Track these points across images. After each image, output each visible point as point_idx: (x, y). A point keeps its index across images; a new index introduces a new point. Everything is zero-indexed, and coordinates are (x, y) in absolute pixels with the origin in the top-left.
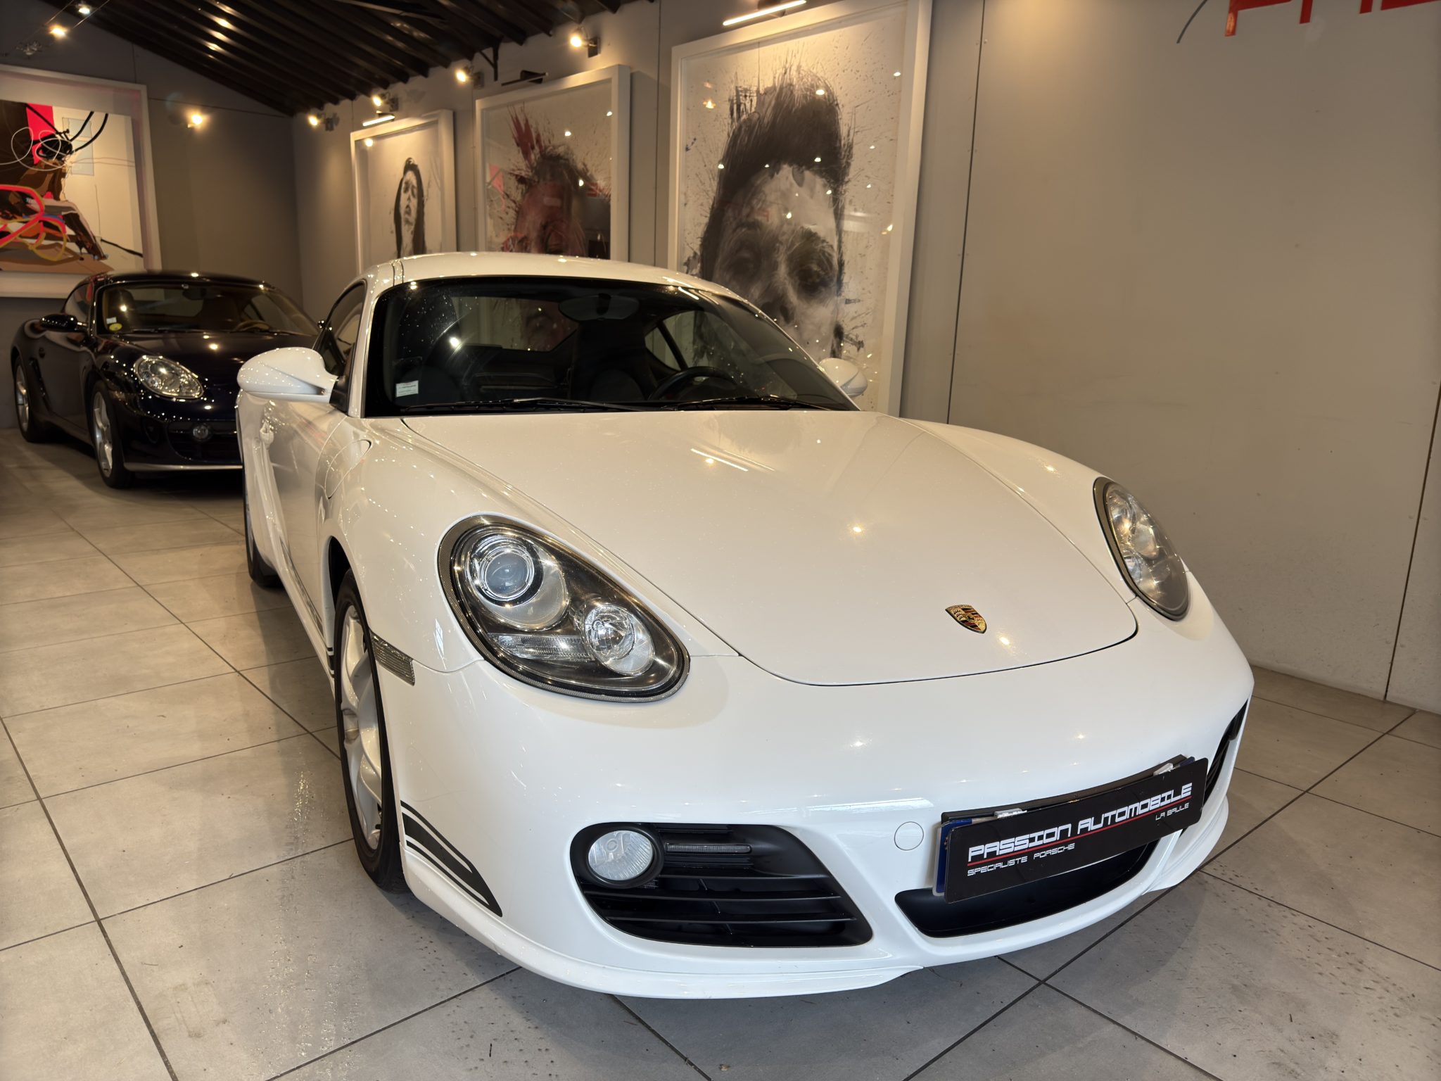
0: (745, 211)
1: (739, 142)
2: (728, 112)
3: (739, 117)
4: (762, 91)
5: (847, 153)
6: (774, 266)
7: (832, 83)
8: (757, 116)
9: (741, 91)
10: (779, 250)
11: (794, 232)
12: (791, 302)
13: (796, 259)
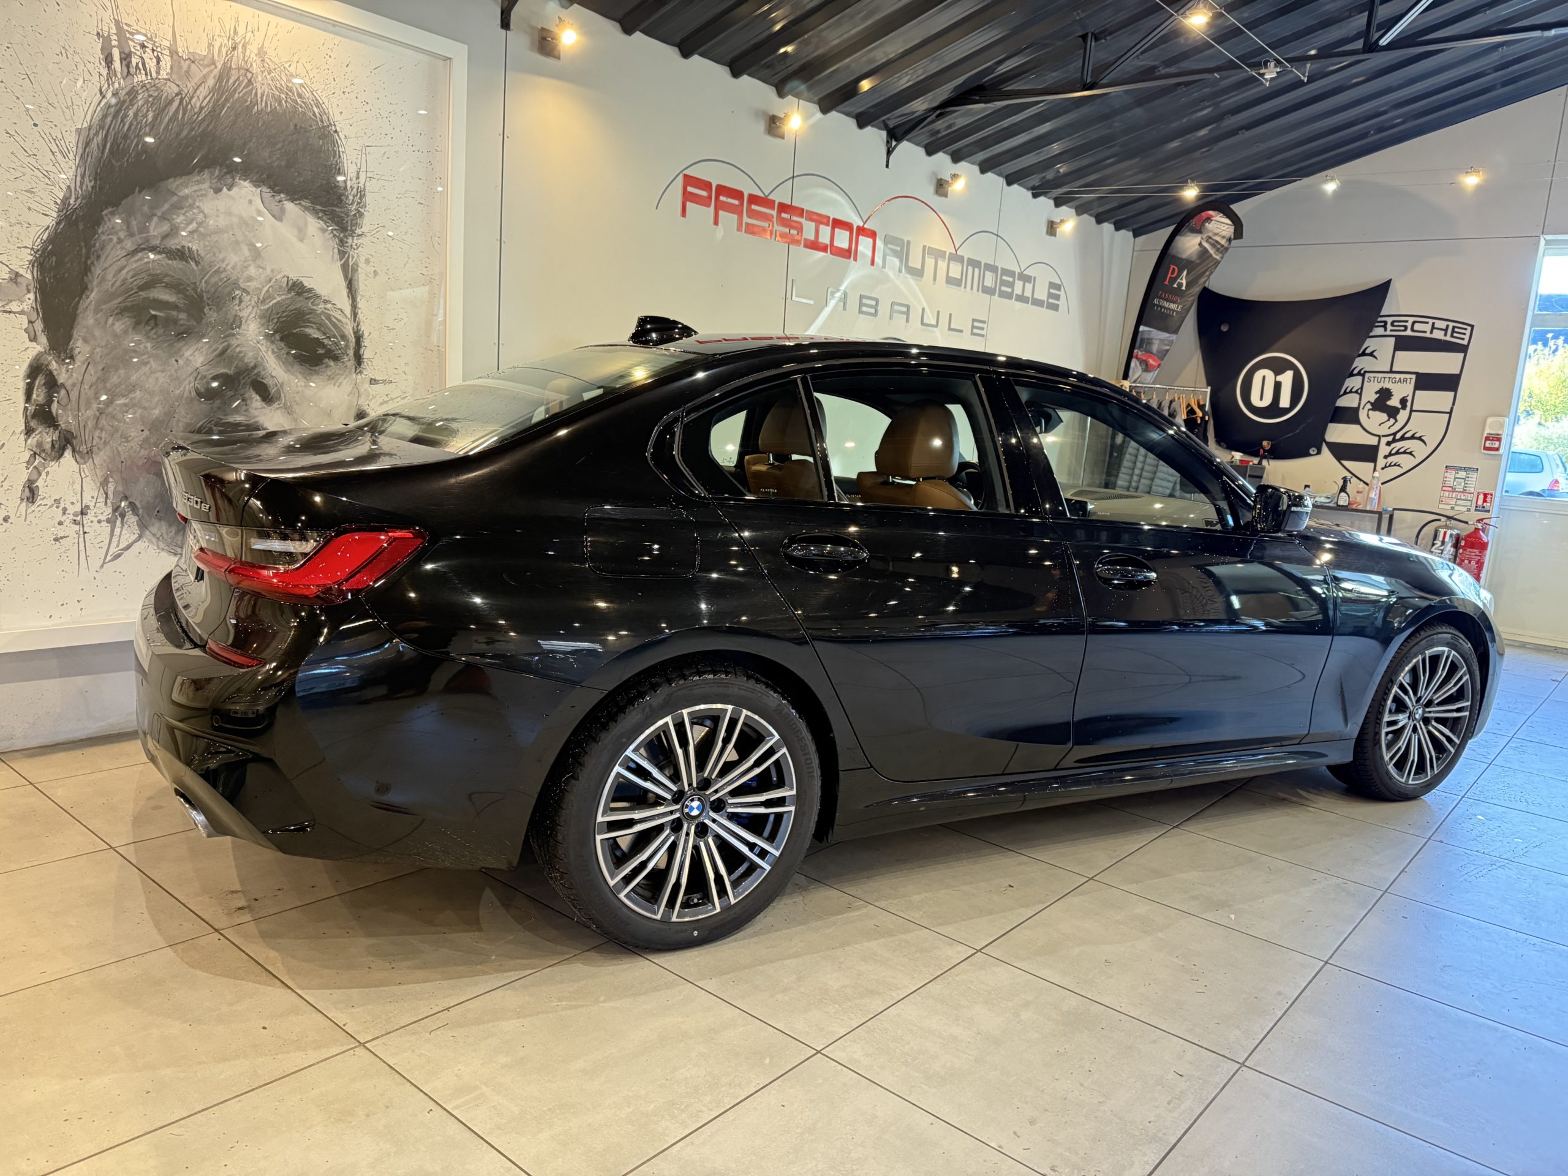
0: (156, 229)
2: (99, 55)
3: (128, 74)
4: (182, 53)
5: (357, 199)
6: (235, 323)
7: (325, 100)
8: (173, 89)
9: (132, 32)
10: (241, 301)
11: (270, 281)
12: (273, 377)
13: (278, 318)
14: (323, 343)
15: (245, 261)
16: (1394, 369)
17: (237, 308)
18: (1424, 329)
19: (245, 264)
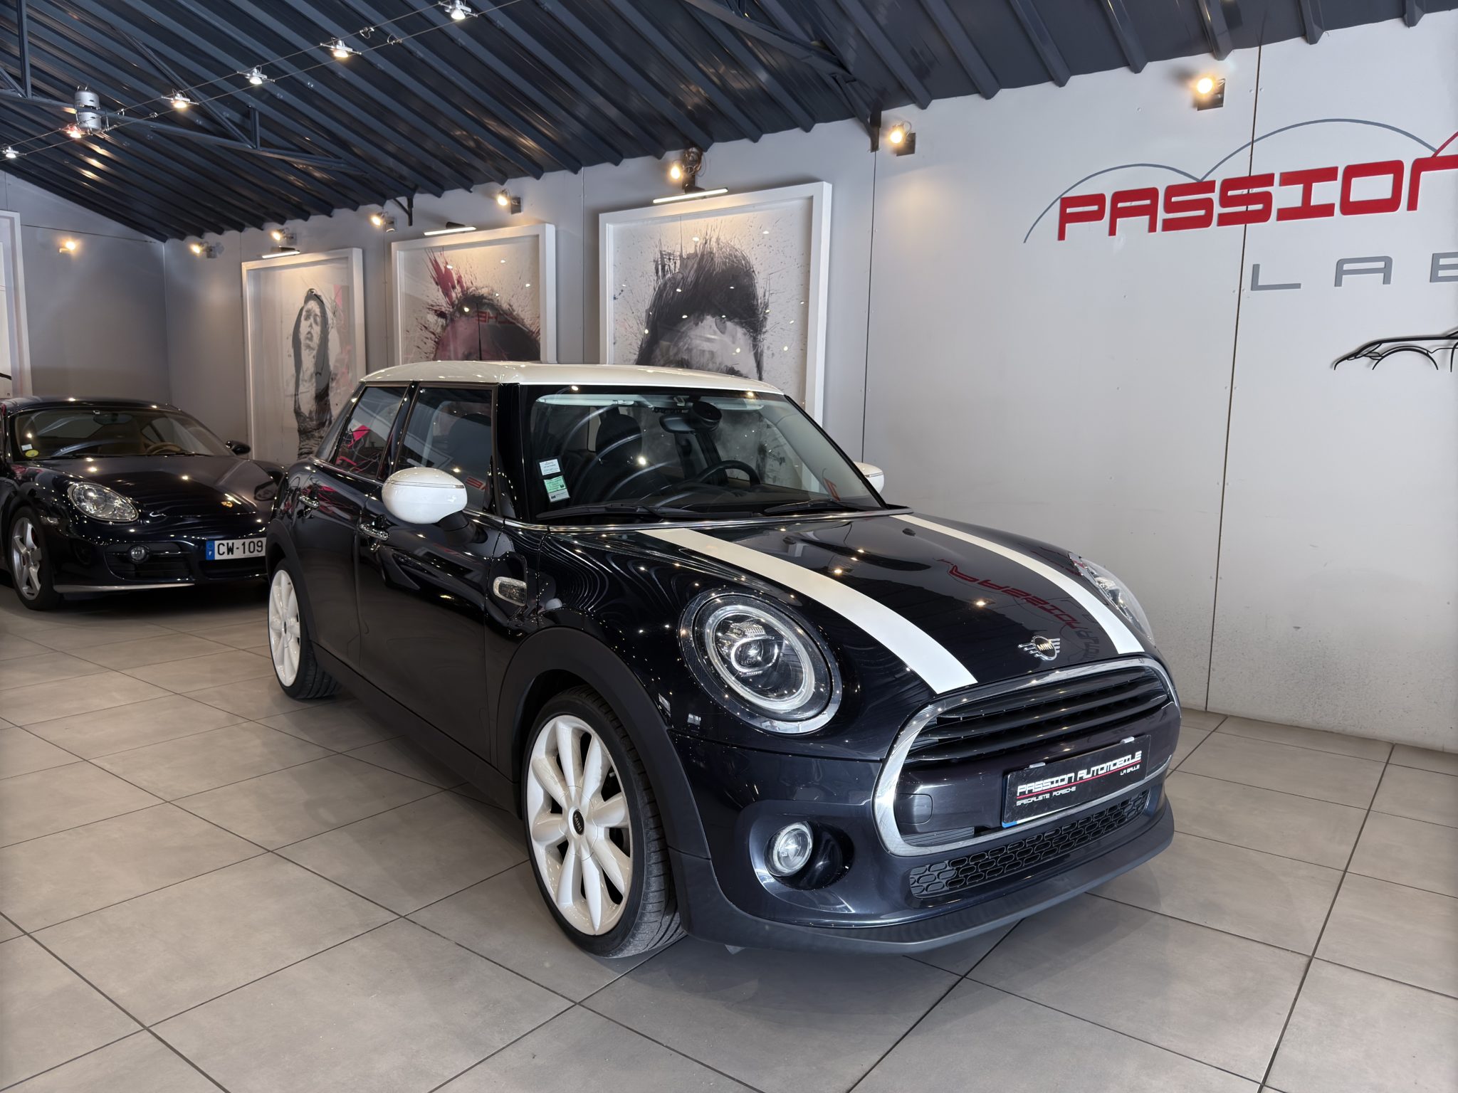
1: (665, 295)
2: (654, 271)
3: (664, 275)
4: (685, 256)
5: (763, 311)
7: (748, 254)
8: (680, 276)
9: (665, 255)
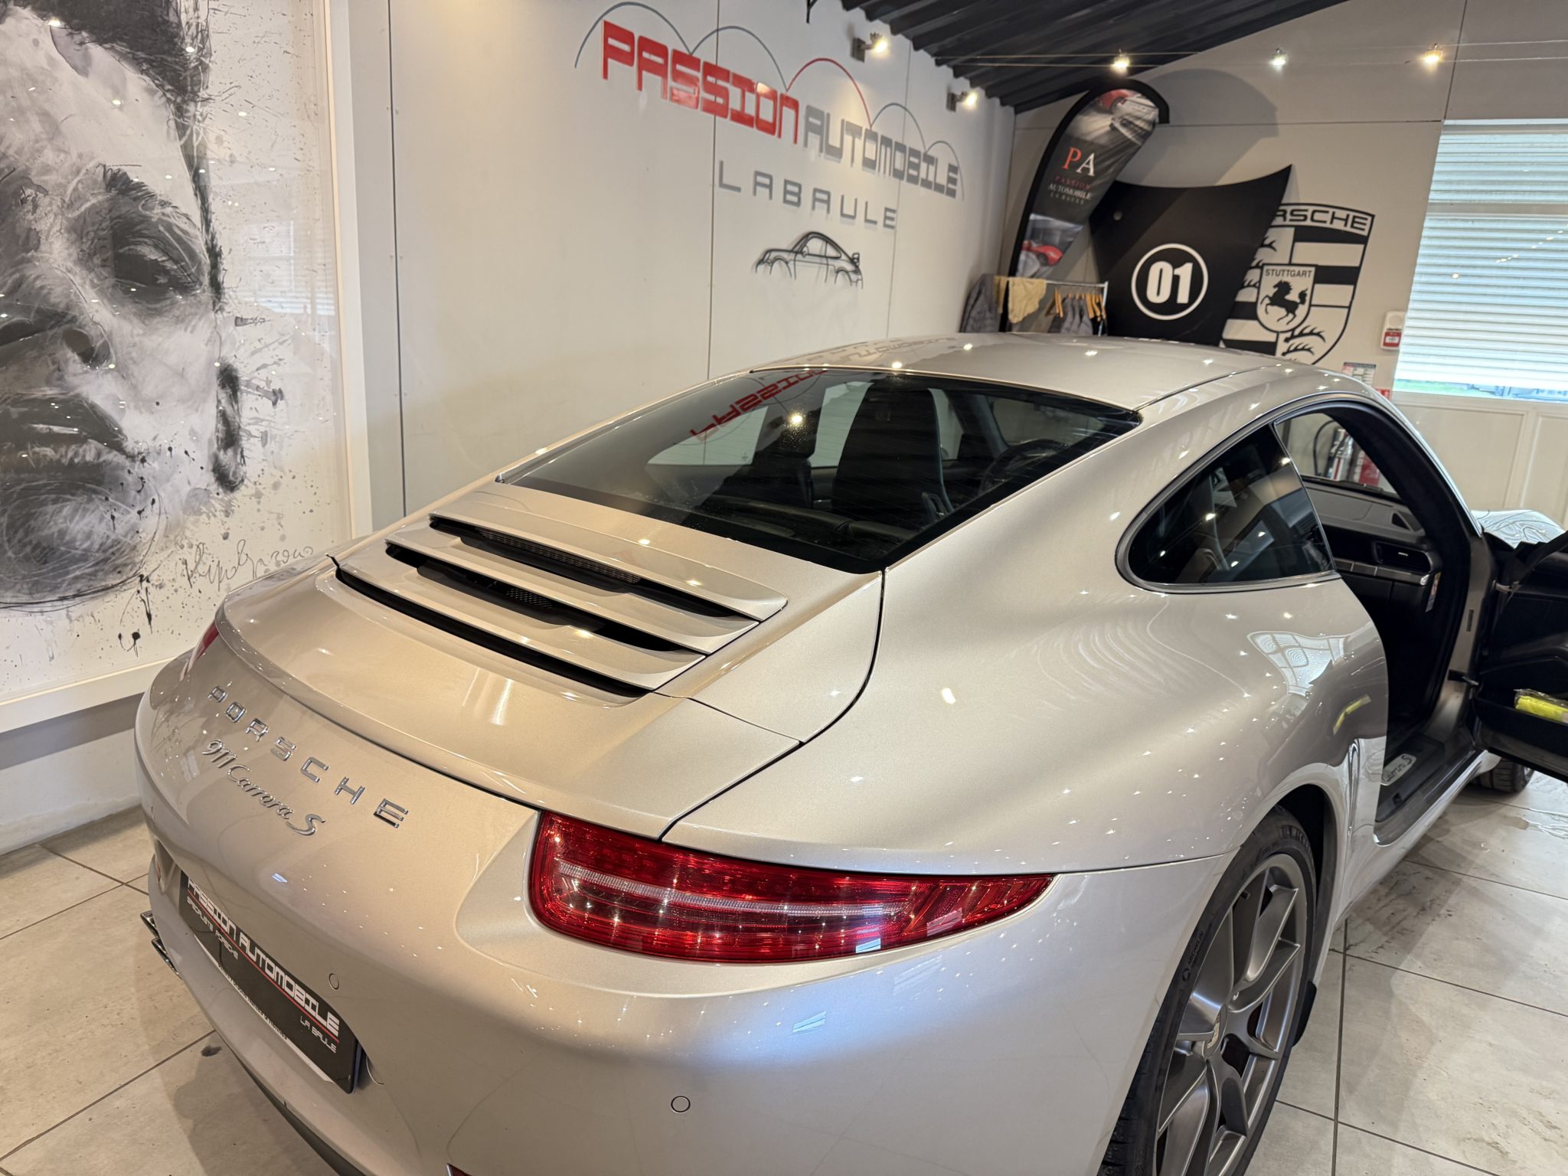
5: (198, 44)
11: (78, 172)
12: (96, 323)
13: (95, 232)
14: (164, 267)
15: (37, 141)
16: (1294, 261)
17: (30, 217)
18: (1324, 220)
19: (37, 146)
